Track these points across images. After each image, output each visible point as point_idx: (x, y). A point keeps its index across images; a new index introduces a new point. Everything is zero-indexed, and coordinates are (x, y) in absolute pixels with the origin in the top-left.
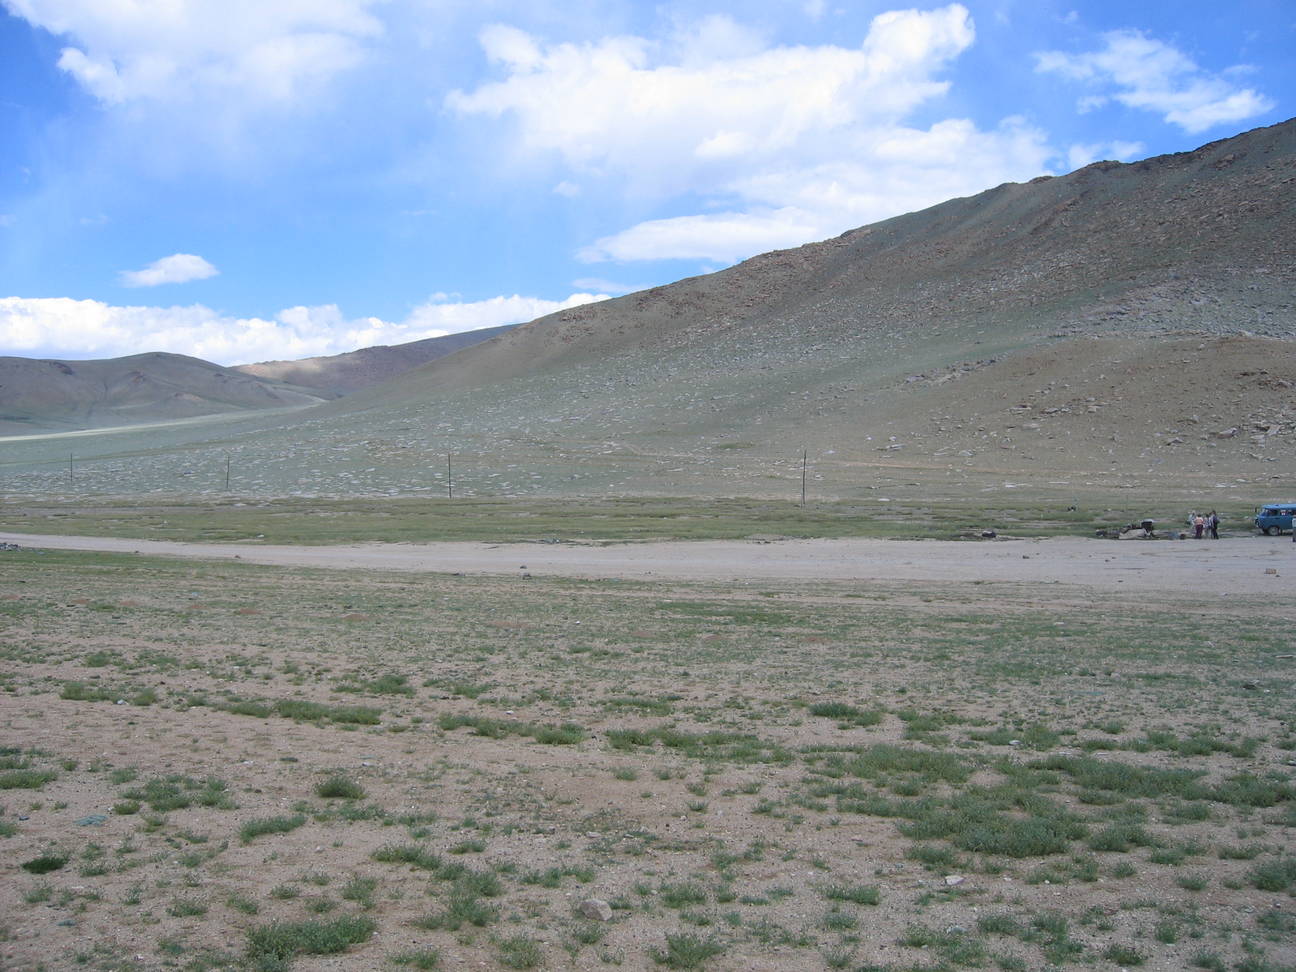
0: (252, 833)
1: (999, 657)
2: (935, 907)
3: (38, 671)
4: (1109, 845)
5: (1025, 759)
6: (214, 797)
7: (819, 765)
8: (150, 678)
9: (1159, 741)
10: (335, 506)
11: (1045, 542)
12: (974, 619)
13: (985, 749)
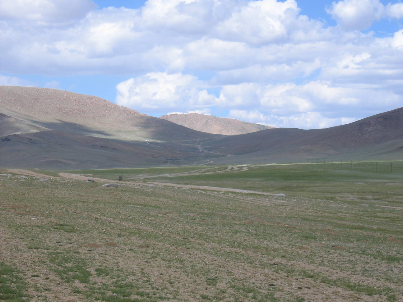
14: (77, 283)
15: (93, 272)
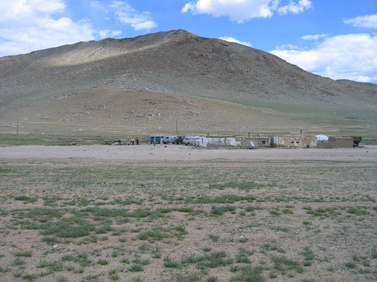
1: (74, 180)
2: (49, 255)
4: (101, 232)
5: (80, 209)
7: (17, 215)
9: (117, 201)
11: (91, 146)
12: (67, 169)
13: (68, 207)
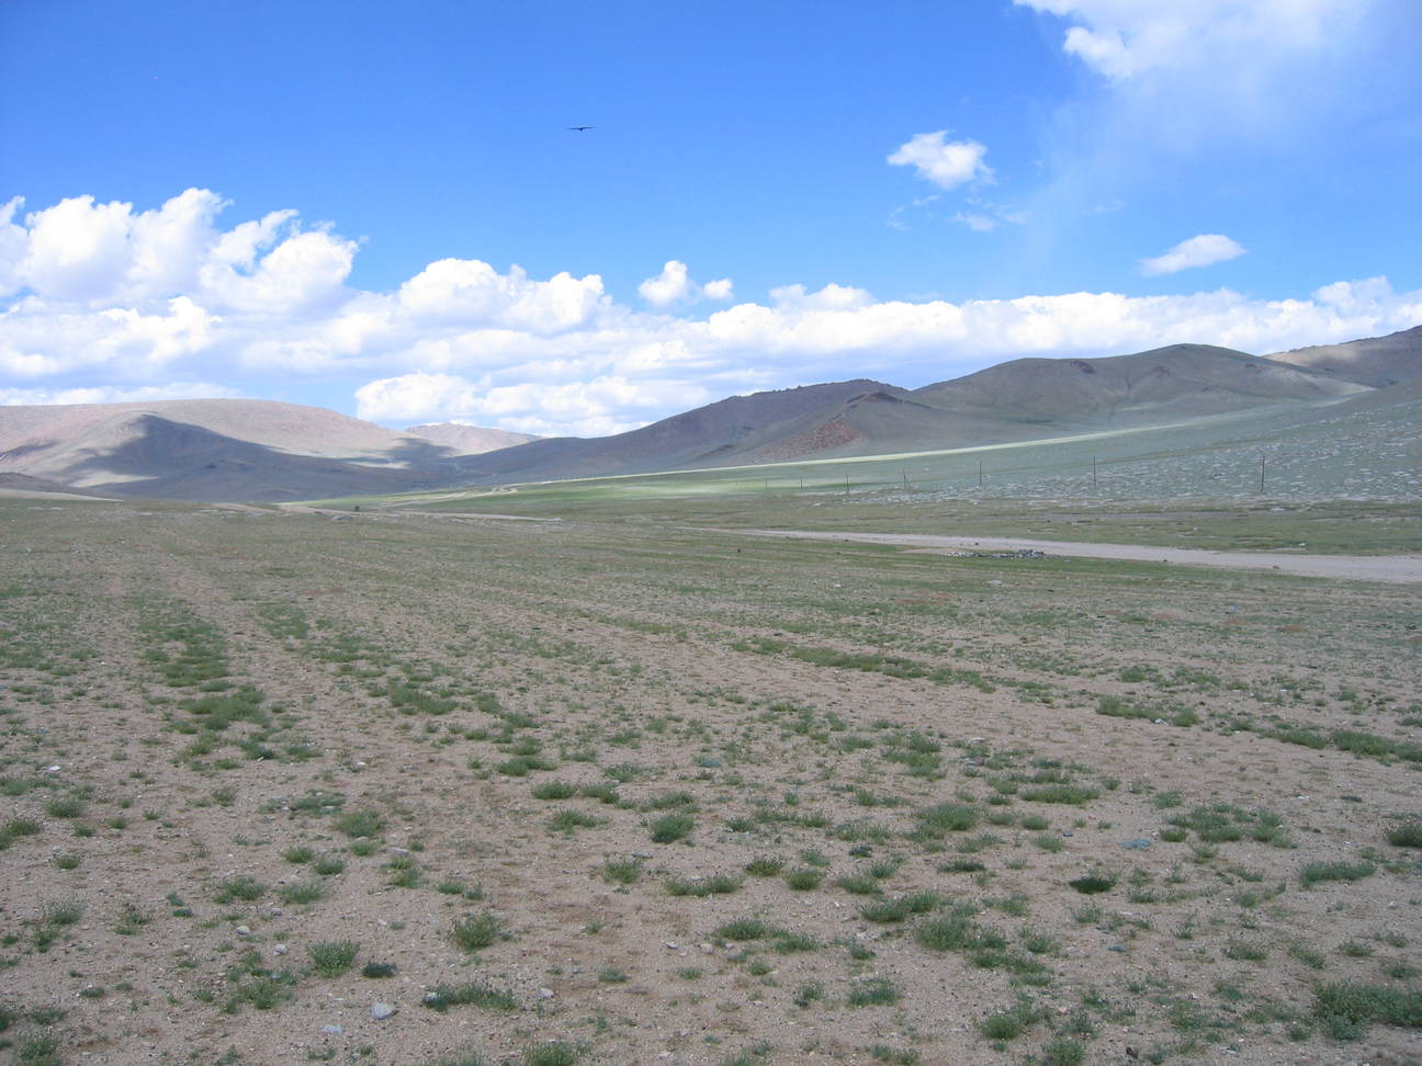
0: (1312, 877)
3: (1073, 684)
6: (1267, 833)
8: (1188, 698)
10: (1389, 510)
14: (291, 639)
15: (313, 625)
